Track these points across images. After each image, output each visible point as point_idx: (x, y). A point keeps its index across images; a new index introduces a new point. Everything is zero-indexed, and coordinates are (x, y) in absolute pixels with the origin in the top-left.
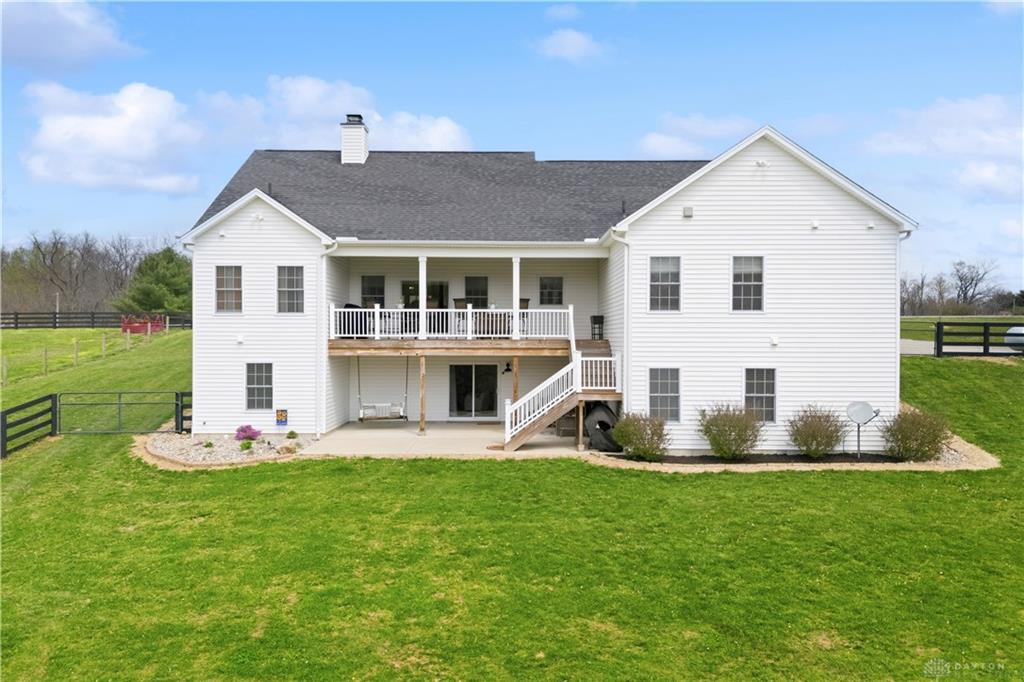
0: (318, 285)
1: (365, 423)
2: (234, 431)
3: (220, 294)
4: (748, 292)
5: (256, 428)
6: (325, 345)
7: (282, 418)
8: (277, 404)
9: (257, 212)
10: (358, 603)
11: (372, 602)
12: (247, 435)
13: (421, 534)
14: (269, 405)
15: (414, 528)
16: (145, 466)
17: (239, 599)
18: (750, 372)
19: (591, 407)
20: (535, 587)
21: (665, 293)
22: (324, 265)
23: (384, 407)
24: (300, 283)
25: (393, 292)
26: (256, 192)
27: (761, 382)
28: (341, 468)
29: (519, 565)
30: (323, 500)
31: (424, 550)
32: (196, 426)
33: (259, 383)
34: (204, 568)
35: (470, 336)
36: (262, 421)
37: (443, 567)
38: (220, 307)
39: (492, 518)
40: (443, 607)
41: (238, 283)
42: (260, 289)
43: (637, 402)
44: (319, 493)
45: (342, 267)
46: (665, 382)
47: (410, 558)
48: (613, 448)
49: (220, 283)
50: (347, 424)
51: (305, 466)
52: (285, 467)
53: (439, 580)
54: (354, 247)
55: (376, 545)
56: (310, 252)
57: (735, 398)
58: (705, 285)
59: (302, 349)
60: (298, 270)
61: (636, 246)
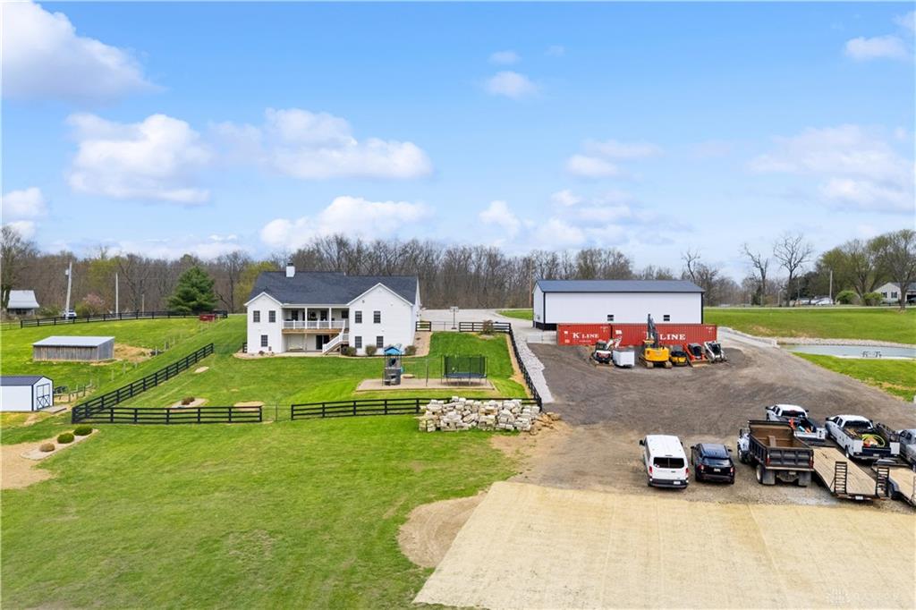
0: (279, 315)
1: (292, 351)
2: (258, 352)
3: (254, 318)
4: (377, 319)
5: (263, 351)
6: (281, 330)
7: (270, 349)
8: (269, 345)
9: (264, 297)
12: (261, 353)
14: (267, 346)
18: (378, 337)
19: (342, 346)
21: (359, 319)
22: (281, 310)
23: (296, 347)
24: (275, 315)
25: (300, 316)
26: (264, 292)
27: (380, 339)
28: (284, 358)
32: (248, 351)
33: (264, 340)
35: (318, 327)
36: (265, 350)
38: (255, 321)
41: (259, 315)
42: (265, 316)
43: (352, 344)
45: (285, 311)
46: (358, 339)
48: (346, 355)
49: (254, 315)
50: (287, 351)
51: (276, 358)
52: (271, 359)
54: (288, 306)
56: (277, 307)
57: (374, 343)
58: (368, 318)
59: (275, 331)
60: (274, 312)
61: (354, 307)
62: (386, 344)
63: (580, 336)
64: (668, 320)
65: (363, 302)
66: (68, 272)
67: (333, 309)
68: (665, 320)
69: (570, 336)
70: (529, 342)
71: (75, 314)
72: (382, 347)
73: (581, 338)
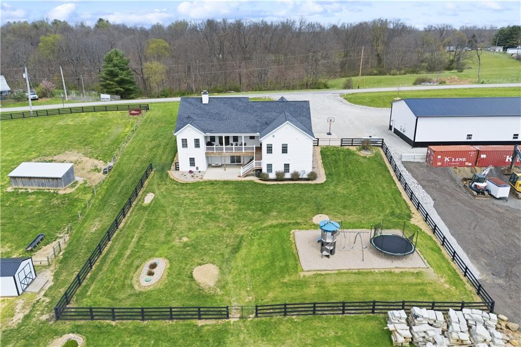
0: (202, 143)
2: (188, 171)
3: (183, 144)
4: (285, 150)
5: (192, 170)
6: (205, 154)
7: (197, 168)
8: (196, 165)
9: (189, 128)
10: (219, 209)
11: (221, 209)
12: (191, 172)
13: (226, 198)
14: (194, 165)
15: (225, 197)
16: (175, 181)
17: (203, 209)
18: (285, 164)
19: (257, 170)
20: (242, 207)
21: (270, 149)
22: (203, 138)
23: (216, 164)
24: (199, 142)
26: (189, 125)
27: (287, 166)
29: (240, 203)
30: (210, 191)
31: (227, 201)
32: (180, 169)
33: (192, 162)
34: (197, 203)
35: (234, 151)
36: (193, 169)
37: (230, 204)
38: (183, 147)
39: (237, 195)
40: (230, 210)
41: (186, 142)
42: (191, 143)
43: (265, 169)
44: (209, 189)
45: (207, 138)
46: (270, 166)
47: (225, 202)
48: (260, 177)
49: (183, 142)
51: (205, 182)
52: (202, 182)
53: (229, 206)
54: (207, 134)
55: (220, 200)
56: (201, 136)
57: (282, 169)
58: (277, 149)
59: (200, 154)
60: (198, 139)
61: (265, 141)
62: (292, 170)
63: (451, 159)
64: (517, 138)
65: (274, 136)
66: (25, 75)
67: (245, 137)
68: (514, 138)
69: (442, 160)
70: (404, 160)
71: (37, 96)
72: (289, 172)
73: (451, 162)
